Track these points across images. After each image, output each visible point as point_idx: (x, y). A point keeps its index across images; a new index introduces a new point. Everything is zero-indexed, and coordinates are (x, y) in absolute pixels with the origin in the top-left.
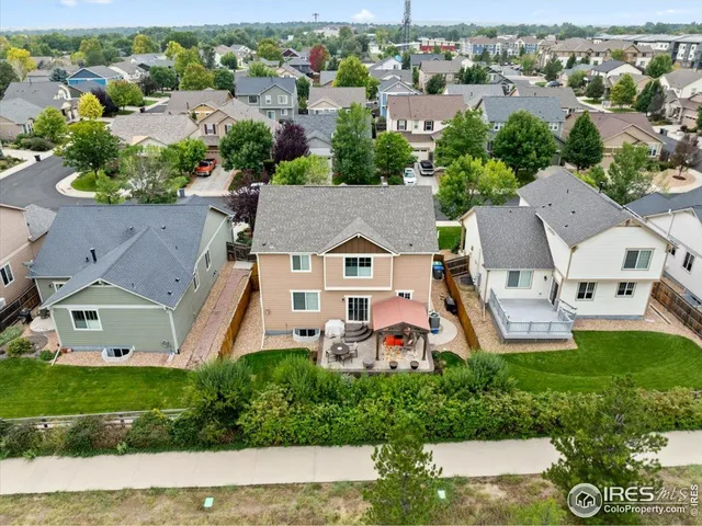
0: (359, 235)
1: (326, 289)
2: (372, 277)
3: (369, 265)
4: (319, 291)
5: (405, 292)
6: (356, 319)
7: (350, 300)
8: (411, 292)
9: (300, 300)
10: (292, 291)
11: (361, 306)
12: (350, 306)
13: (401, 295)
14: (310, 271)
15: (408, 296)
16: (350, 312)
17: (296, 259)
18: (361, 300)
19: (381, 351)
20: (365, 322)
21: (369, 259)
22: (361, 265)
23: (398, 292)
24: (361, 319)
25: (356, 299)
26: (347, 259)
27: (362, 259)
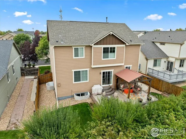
0: (112, 33)
1: (93, 66)
2: (115, 58)
3: (114, 52)
4: (88, 69)
5: (128, 66)
6: (106, 84)
7: (104, 73)
8: (131, 66)
9: (78, 76)
10: (73, 71)
11: (109, 76)
12: (103, 77)
13: (127, 68)
14: (84, 57)
15: (129, 68)
16: (104, 79)
17: (76, 50)
18: (109, 72)
19: (130, 96)
20: (110, 85)
21: (114, 48)
22: (111, 52)
23: (125, 66)
24: (109, 83)
25: (106, 72)
26: (104, 48)
27: (111, 48)
